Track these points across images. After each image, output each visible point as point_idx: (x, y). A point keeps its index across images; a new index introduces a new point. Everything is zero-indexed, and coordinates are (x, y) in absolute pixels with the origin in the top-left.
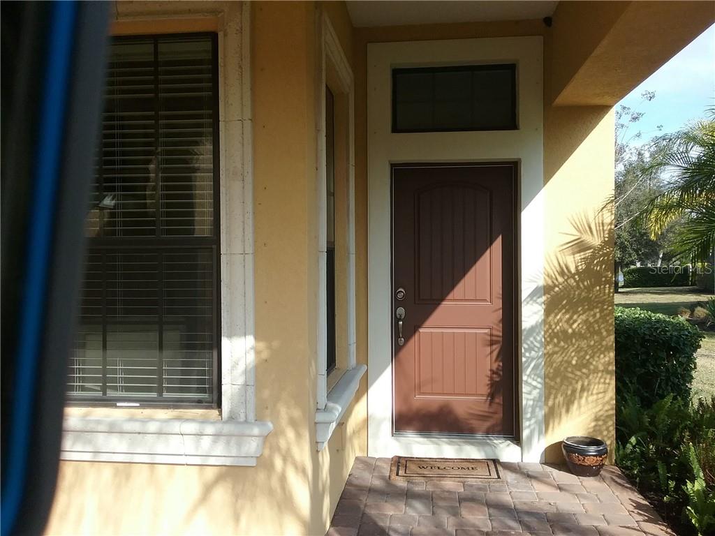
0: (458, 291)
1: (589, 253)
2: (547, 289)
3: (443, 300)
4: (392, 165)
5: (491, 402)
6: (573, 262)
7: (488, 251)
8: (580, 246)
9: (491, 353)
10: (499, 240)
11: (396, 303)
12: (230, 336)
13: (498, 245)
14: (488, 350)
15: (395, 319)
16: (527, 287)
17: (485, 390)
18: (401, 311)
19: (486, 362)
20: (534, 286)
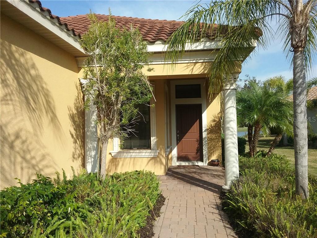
0: (190, 131)
1: (216, 122)
2: (207, 130)
3: (187, 133)
4: (176, 105)
5: (197, 154)
6: (213, 124)
7: (196, 123)
8: (214, 121)
9: (197, 143)
10: (198, 120)
11: (177, 134)
12: (152, 137)
13: (198, 121)
14: (196, 143)
15: (177, 137)
16: (204, 129)
17: (196, 152)
18: (178, 135)
19: (196, 145)
20: (205, 129)
